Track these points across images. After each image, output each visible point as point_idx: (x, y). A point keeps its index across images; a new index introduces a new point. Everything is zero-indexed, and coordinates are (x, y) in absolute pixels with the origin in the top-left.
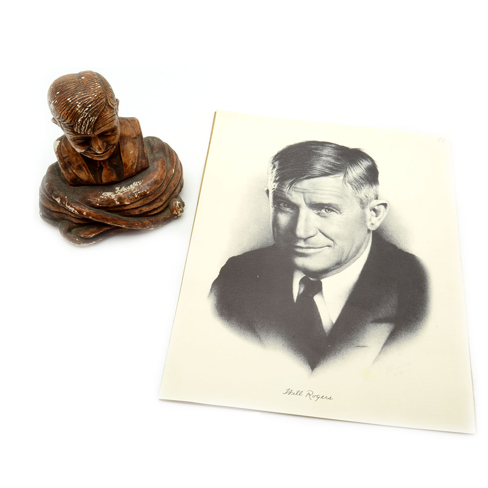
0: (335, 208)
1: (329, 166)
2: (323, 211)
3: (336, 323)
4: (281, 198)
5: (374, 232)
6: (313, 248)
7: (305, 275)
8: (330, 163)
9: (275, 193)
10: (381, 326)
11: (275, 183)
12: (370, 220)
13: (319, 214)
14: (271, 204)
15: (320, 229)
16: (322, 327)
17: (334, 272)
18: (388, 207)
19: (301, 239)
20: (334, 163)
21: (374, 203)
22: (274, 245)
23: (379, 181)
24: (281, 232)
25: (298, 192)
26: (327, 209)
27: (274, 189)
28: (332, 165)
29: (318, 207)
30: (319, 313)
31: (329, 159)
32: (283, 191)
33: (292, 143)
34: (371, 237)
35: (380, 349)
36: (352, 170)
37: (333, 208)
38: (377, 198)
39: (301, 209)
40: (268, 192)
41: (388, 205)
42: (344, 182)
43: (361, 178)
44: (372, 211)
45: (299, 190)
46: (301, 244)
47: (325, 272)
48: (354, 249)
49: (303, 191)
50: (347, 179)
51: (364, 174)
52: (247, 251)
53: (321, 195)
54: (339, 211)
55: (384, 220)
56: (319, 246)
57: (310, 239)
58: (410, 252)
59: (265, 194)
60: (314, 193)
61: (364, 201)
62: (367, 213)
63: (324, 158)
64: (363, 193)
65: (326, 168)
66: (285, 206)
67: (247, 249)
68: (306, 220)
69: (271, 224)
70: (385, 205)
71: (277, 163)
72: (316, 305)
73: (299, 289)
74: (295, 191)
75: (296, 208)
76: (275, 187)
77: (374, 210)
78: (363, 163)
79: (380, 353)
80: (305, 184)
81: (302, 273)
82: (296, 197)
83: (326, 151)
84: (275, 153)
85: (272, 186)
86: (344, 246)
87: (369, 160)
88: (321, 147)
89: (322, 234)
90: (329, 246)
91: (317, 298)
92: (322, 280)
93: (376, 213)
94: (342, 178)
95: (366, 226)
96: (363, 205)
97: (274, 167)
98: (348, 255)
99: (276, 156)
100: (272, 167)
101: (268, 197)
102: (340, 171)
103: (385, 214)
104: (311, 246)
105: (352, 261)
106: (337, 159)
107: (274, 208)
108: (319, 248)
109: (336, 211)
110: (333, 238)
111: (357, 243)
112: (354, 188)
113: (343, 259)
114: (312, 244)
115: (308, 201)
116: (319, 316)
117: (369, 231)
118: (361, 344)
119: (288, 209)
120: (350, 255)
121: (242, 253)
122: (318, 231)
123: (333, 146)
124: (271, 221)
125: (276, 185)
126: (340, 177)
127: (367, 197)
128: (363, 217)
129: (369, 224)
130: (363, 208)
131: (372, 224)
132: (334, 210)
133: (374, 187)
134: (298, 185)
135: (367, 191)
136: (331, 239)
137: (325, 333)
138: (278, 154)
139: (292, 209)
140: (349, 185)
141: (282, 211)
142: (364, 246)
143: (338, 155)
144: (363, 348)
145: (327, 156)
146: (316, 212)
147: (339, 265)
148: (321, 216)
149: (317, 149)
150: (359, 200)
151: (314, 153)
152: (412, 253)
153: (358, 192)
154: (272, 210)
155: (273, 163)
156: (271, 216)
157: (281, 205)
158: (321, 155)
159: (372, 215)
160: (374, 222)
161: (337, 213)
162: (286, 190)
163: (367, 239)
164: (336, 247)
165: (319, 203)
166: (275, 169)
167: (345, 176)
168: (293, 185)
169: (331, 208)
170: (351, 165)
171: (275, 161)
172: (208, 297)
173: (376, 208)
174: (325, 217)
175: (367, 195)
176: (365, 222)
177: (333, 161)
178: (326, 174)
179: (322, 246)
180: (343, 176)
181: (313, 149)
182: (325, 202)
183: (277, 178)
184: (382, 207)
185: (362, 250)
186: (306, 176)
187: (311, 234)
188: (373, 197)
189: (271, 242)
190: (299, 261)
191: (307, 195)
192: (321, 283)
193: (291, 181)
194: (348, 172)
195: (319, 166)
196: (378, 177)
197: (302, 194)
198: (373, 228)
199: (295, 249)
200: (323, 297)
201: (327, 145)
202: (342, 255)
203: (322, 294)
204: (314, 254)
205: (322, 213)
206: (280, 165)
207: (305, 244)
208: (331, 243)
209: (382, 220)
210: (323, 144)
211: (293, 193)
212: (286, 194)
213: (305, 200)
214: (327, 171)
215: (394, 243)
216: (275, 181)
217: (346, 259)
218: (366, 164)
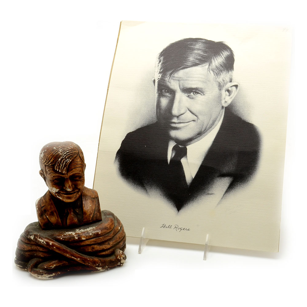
0: (200, 91)
1: (199, 57)
2: (192, 94)
3: (195, 177)
4: (163, 85)
5: (226, 108)
6: (183, 123)
7: (176, 144)
8: (200, 55)
9: (159, 82)
10: (224, 179)
11: (159, 74)
12: (225, 99)
13: (188, 96)
14: (156, 91)
15: (189, 108)
16: (186, 181)
17: (196, 140)
18: (238, 88)
19: (175, 116)
20: (203, 55)
21: (229, 85)
22: (157, 122)
23: (234, 68)
24: (162, 112)
25: (175, 80)
26: (194, 92)
27: (159, 79)
28: (202, 57)
29: (188, 91)
30: (184, 171)
31: (199, 52)
32: (165, 80)
33: (173, 41)
34: (224, 112)
35: (223, 195)
36: (215, 59)
37: (199, 91)
38: (231, 81)
39: (176, 93)
40: (154, 81)
41: (239, 86)
42: (208, 70)
43: (221, 65)
44: (227, 92)
45: (176, 78)
46: (175, 120)
47: (190, 140)
48: (211, 122)
49: (178, 79)
50: (211, 67)
51: (224, 63)
52: (139, 128)
53: (191, 81)
54: (203, 93)
55: (235, 98)
56: (187, 121)
57: (181, 116)
58: (250, 122)
59: (153, 83)
60: (186, 80)
61: (222, 84)
62: (222, 94)
63: (196, 51)
64: (221, 78)
65: (197, 59)
66: (165, 92)
67: (139, 126)
68: (180, 102)
69: (155, 106)
70: (236, 86)
71: (162, 58)
72: (182, 166)
73: (172, 154)
74: (173, 79)
75: (173, 92)
76: (160, 78)
77: (228, 91)
78: (224, 53)
79: (222, 199)
80: (181, 73)
81: (174, 143)
82: (173, 84)
83: (199, 46)
84: (161, 50)
85: (157, 76)
86: (204, 120)
87: (229, 51)
88: (194, 43)
89: (189, 112)
90: (194, 121)
91: (183, 161)
92: (187, 147)
93: (229, 94)
94: (207, 67)
95: (221, 103)
96: (220, 87)
97: (160, 62)
98: (206, 127)
99: (162, 52)
100: (159, 61)
101: (155, 85)
102: (206, 61)
103: (236, 93)
104: (182, 121)
105: (209, 131)
106: (205, 52)
107: (158, 94)
108: (187, 122)
109: (201, 93)
110: (197, 114)
111: (214, 117)
112: (215, 74)
113: (203, 130)
114: (182, 120)
115: (182, 87)
116: (184, 173)
117: (223, 107)
118: (210, 192)
119: (168, 94)
120: (208, 126)
121: (136, 129)
122: (187, 109)
123: (203, 41)
124: (155, 104)
125: (161, 76)
126: (206, 66)
127: (224, 81)
128: (220, 96)
129: (223, 102)
130: (220, 90)
131: (226, 102)
132: (200, 92)
133: (230, 72)
134: (176, 75)
135: (225, 76)
136: (196, 116)
137: (187, 185)
138: (163, 51)
139: (170, 94)
140: (211, 72)
141: (164, 96)
142: (218, 119)
143: (206, 48)
144: (212, 195)
145: (199, 49)
146: (187, 95)
147: (200, 134)
148: (190, 98)
149: (191, 45)
150: (218, 84)
151: (189, 48)
152: (251, 123)
153: (218, 77)
154: (156, 95)
155: (159, 58)
156: (156, 99)
157: (163, 91)
158: (193, 49)
159: (226, 95)
160: (227, 100)
161: (201, 95)
162: (167, 79)
163: (221, 113)
164: (199, 121)
165: (189, 88)
166: (161, 63)
167: (209, 65)
168: (172, 75)
169: (197, 91)
170: (215, 56)
171: (161, 57)
172: (114, 163)
173: (230, 89)
174: (193, 98)
175: (224, 79)
176: (221, 100)
177: (202, 53)
178: (196, 65)
179: (189, 121)
180: (208, 65)
181: (189, 45)
182: (194, 86)
183: (162, 70)
184: (234, 88)
185: (216, 123)
186: (182, 67)
187: (182, 112)
188: (228, 80)
189: (155, 120)
190: (173, 133)
191: (181, 82)
192: (186, 149)
193: (171, 72)
194: (212, 62)
195: (191, 59)
196: (233, 64)
197: (178, 82)
198: (225, 105)
199: (171, 125)
200: (187, 159)
201: (199, 41)
202: (203, 127)
203: (187, 157)
204: (184, 127)
205: (191, 96)
206: (164, 59)
207: (178, 120)
208: (195, 118)
209: (233, 98)
210: (196, 40)
211: (172, 81)
212: (167, 82)
213: (179, 86)
214: (197, 62)
215: (239, 116)
216: (160, 73)
217: (205, 130)
218: (226, 54)
